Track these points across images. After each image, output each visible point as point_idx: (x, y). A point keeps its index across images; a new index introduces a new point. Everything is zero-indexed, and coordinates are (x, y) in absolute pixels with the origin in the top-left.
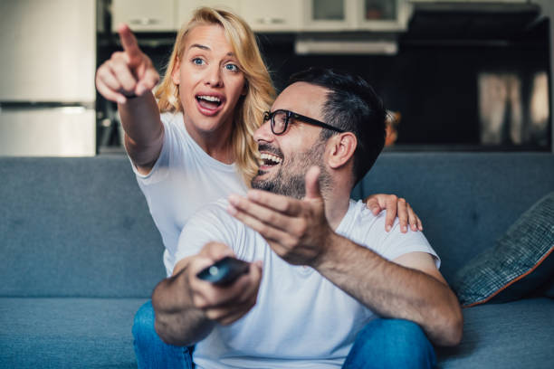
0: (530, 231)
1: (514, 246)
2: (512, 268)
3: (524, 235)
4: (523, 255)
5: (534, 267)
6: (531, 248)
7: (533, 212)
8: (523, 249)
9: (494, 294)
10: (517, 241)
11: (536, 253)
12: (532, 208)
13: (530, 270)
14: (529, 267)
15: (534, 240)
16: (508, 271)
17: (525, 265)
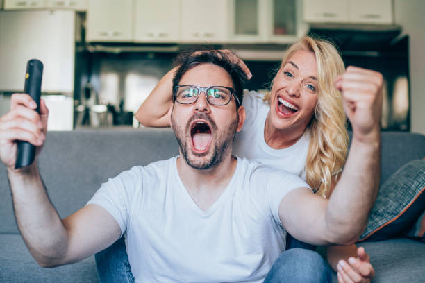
0: (396, 188)
1: (384, 200)
2: (382, 216)
3: (391, 192)
4: (391, 206)
5: (399, 215)
6: (397, 201)
7: (398, 175)
8: (391, 201)
9: (369, 235)
10: (387, 196)
11: (400, 205)
12: (398, 172)
13: (396, 217)
14: (395, 215)
15: (399, 195)
16: (380, 218)
17: (392, 214)
